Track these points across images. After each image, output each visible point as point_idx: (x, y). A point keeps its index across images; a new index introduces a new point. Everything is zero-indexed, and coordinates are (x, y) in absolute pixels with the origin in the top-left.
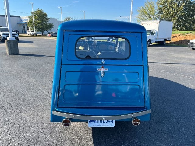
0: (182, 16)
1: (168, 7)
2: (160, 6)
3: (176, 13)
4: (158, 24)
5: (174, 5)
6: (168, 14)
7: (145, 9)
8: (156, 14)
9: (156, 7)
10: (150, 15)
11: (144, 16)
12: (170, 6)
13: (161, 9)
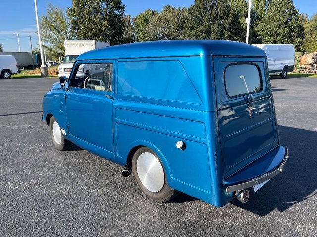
0: (108, 35)
1: (87, 20)
2: (73, 18)
3: (100, 30)
4: (94, 46)
5: (95, 17)
6: (88, 32)
7: (50, 21)
8: (70, 29)
9: (68, 19)
10: (61, 31)
11: (50, 32)
12: (90, 20)
13: (75, 23)
